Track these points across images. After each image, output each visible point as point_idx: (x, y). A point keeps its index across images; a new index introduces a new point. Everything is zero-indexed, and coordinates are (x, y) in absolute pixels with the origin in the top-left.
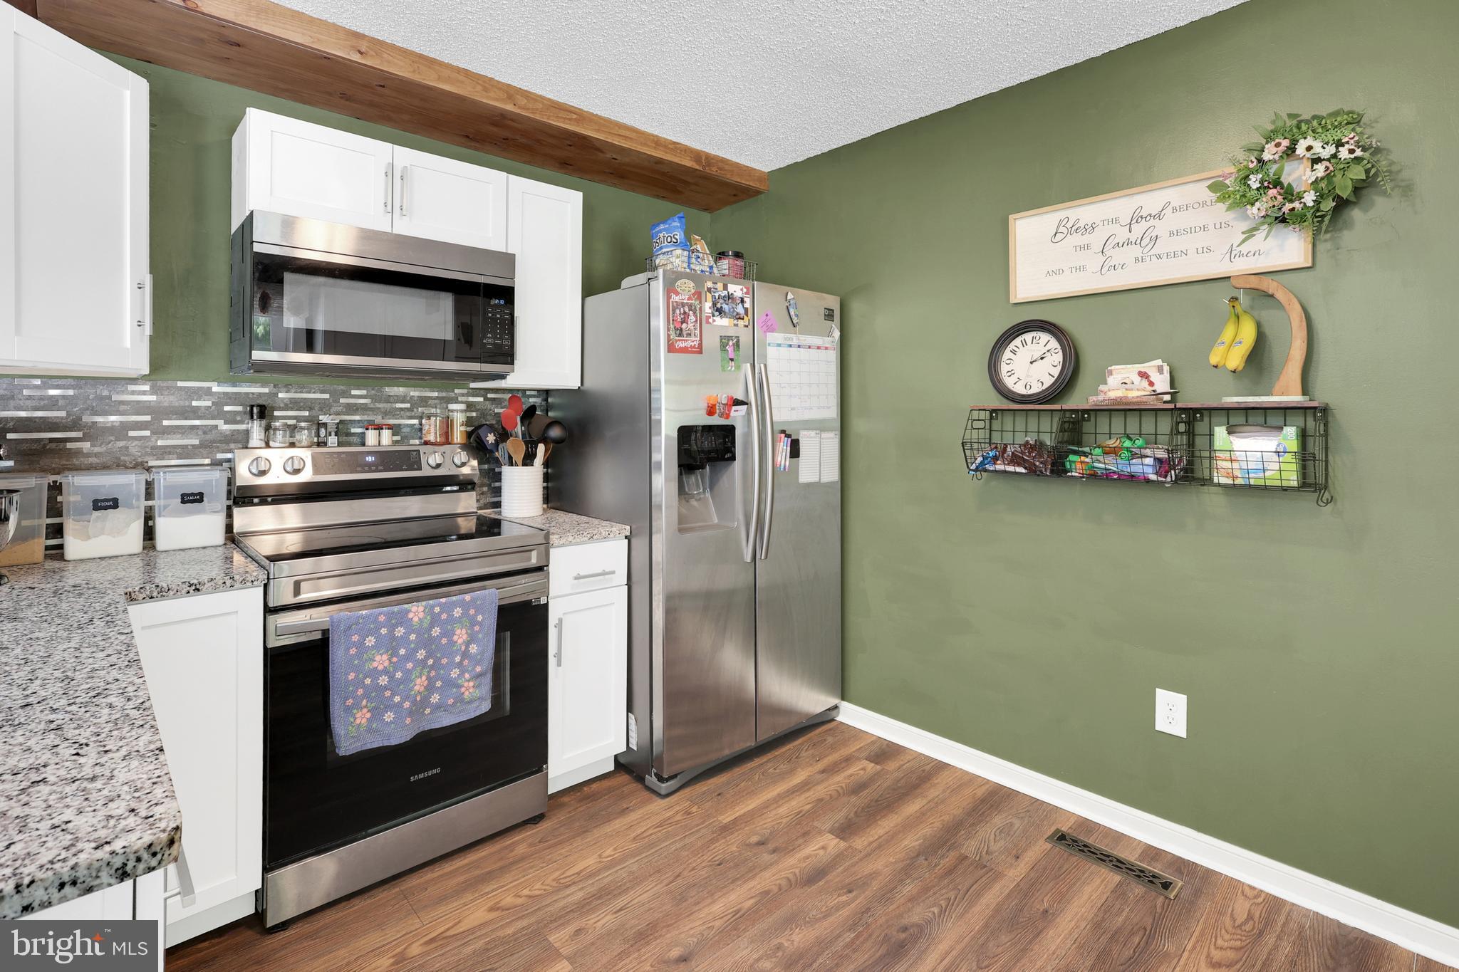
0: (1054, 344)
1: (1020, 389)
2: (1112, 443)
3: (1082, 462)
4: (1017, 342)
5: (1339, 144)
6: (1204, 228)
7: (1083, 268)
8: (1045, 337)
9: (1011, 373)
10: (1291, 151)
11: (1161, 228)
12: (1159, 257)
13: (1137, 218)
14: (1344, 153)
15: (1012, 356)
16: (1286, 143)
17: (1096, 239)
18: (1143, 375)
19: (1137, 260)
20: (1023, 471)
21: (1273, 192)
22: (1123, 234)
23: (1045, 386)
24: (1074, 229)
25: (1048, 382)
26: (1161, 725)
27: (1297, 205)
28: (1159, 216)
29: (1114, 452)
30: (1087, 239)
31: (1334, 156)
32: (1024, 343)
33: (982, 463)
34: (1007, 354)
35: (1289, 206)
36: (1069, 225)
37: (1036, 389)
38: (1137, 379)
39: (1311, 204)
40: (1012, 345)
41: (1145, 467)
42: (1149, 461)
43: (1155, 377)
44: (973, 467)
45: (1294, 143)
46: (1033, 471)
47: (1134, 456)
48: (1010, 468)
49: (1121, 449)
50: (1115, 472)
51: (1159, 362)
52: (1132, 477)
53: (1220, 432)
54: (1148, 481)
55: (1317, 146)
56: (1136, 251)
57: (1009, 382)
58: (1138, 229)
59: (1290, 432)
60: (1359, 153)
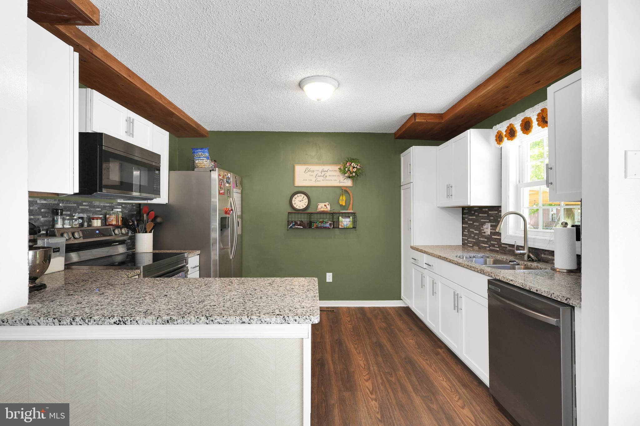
0: (305, 197)
1: (297, 207)
2: (321, 220)
3: (316, 225)
4: (296, 196)
5: (357, 165)
6: (335, 176)
7: (311, 180)
8: (303, 195)
9: (295, 204)
10: (351, 164)
11: (328, 174)
12: (327, 180)
13: (322, 171)
14: (358, 167)
15: (295, 199)
16: (350, 163)
17: (314, 174)
18: (325, 205)
19: (323, 180)
20: (302, 227)
21: (349, 172)
22: (320, 174)
23: (304, 207)
24: (310, 171)
25: (305, 206)
26: (328, 281)
27: (352, 175)
28: (327, 171)
29: (322, 222)
30: (312, 173)
31: (357, 167)
32: (298, 196)
33: (292, 226)
34: (294, 199)
35: (351, 175)
36: (308, 169)
37: (302, 208)
38: (324, 206)
39: (354, 175)
40: (295, 197)
41: (327, 225)
42: (329, 224)
43: (327, 206)
44: (289, 227)
45: (351, 163)
46: (304, 227)
47: (326, 223)
48: (299, 227)
49: (324, 221)
50: (322, 227)
51: (328, 203)
52: (326, 228)
53: (340, 218)
54: (329, 228)
55: (355, 165)
56: (322, 178)
57: (295, 206)
58: (323, 173)
59: (351, 217)
60: (360, 168)
